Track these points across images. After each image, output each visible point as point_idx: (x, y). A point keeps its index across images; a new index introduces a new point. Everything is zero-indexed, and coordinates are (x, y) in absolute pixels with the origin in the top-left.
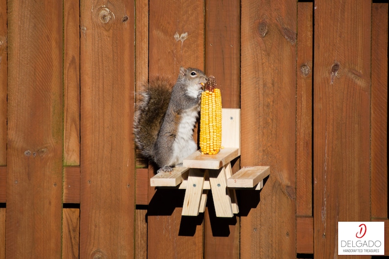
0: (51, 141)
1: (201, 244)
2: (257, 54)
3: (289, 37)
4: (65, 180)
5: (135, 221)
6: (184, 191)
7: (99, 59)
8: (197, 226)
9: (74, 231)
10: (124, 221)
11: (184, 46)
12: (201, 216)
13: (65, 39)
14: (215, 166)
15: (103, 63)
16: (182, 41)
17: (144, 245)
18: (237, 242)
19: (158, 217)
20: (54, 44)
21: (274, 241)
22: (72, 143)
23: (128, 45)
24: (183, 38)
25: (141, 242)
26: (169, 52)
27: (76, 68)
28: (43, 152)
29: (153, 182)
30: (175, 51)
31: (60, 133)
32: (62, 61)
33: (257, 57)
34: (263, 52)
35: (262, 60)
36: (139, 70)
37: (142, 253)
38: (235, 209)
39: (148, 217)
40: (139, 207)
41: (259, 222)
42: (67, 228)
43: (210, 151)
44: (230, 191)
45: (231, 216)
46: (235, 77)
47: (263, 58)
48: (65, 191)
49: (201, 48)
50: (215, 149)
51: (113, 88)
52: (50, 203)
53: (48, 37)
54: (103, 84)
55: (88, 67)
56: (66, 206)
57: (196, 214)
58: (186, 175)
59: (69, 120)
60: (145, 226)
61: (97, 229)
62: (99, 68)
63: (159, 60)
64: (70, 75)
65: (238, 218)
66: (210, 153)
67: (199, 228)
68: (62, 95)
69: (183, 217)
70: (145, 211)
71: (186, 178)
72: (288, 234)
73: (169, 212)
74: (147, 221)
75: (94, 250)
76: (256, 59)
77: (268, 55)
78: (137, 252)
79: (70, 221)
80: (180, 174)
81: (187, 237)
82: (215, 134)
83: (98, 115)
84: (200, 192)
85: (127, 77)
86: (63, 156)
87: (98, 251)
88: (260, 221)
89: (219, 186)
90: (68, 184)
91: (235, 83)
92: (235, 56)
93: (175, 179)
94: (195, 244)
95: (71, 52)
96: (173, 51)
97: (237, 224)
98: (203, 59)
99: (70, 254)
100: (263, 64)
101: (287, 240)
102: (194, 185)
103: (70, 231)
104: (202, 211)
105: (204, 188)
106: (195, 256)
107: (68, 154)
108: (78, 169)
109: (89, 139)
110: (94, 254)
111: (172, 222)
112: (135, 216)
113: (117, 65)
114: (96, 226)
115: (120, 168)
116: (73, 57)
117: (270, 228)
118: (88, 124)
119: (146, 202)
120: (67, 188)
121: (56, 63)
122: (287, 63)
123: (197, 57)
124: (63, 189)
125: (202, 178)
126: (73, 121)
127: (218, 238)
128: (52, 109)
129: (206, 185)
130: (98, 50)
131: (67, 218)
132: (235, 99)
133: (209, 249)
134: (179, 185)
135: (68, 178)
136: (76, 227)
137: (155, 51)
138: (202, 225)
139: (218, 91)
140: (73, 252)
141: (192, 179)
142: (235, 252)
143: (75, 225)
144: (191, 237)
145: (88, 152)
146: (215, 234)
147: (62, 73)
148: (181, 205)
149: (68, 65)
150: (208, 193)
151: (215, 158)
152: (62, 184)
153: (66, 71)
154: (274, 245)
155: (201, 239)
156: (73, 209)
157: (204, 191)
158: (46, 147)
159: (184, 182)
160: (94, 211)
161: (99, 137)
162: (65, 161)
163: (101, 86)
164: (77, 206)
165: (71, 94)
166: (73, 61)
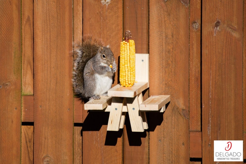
0: (13, 77)
1: (121, 151)
2: (161, 14)
3: (184, 2)
4: (23, 105)
5: (73, 134)
6: (108, 113)
7: (47, 18)
8: (118, 138)
9: (30, 142)
10: (66, 135)
11: (108, 9)
12: (121, 131)
13: (23, 3)
14: (130, 95)
15: (50, 21)
16: (107, 5)
17: (80, 152)
18: (147, 150)
19: (90, 132)
20: (14, 7)
21: (173, 149)
22: (28, 78)
23: (67, 8)
24: (107, 3)
25: (78, 150)
26: (98, 13)
27: (30, 25)
28: (7, 85)
29: (87, 107)
30: (102, 12)
31: (19, 71)
32: (20, 19)
33: (161, 17)
34: (165, 13)
35: (165, 18)
36: (76, 26)
37: (79, 158)
38: (145, 126)
39: (83, 132)
40: (76, 125)
41: (162, 135)
42: (25, 140)
43: (126, 84)
44: (141, 113)
45: (142, 131)
46: (145, 31)
47: (165, 17)
48: (23, 113)
49: (121, 10)
50: (129, 83)
51: (57, 39)
52: (12, 122)
53: (10, 2)
54: (50, 36)
55: (39, 24)
56: (24, 124)
57: (117, 130)
58: (110, 102)
59: (26, 62)
60: (81, 138)
61: (46, 140)
62: (47, 25)
63: (90, 18)
64: (27, 29)
65: (147, 133)
66: (126, 86)
67: (119, 140)
68: (21, 44)
69: (108, 132)
70: (81, 128)
71: (110, 104)
72: (183, 144)
73: (98, 129)
74: (82, 135)
75: (44, 155)
76: (160, 18)
77: (169, 15)
78: (75, 157)
79: (27, 135)
80: (105, 101)
81: (111, 146)
82: (129, 72)
83: (46, 59)
84: (120, 113)
85: (67, 31)
86: (21, 89)
87: (47, 156)
88: (164, 134)
89: (133, 110)
90: (25, 108)
91: (145, 35)
92: (145, 16)
93: (102, 105)
94: (117, 151)
95: (27, 13)
96: (100, 12)
97: (147, 137)
98: (122, 18)
99: (27, 158)
100: (165, 21)
101: (183, 149)
102: (116, 109)
103: (27, 142)
104: (121, 127)
105: (123, 111)
106: (117, 160)
107: (25, 86)
108: (32, 97)
109: (40, 76)
110: (44, 158)
111: (100, 136)
112: (73, 131)
113: (60, 23)
114: (45, 139)
115: (62, 97)
116: (29, 17)
117: (170, 139)
118: (39, 64)
119: (81, 121)
120: (25, 111)
121: (16, 21)
122: (182, 21)
123: (118, 17)
124: (21, 111)
125: (122, 104)
126: (29, 63)
127: (133, 147)
128: (13, 54)
129: (125, 109)
130: (46, 11)
131: (24, 132)
132: (145, 46)
133: (127, 155)
134: (105, 109)
135: (25, 104)
136: (31, 139)
137: (87, 12)
138: (122, 137)
139: (132, 42)
140: (29, 157)
141: (114, 105)
142: (145, 157)
143: (30, 138)
144: (114, 146)
145: (39, 85)
146: (131, 144)
147: (20, 28)
148: (106, 123)
149: (25, 22)
150: (126, 114)
151: (130, 90)
152: (21, 108)
153: (23, 27)
154: (173, 152)
155: (121, 147)
156: (29, 126)
157: (123, 113)
158: (9, 82)
159: (109, 106)
160: (44, 128)
161: (47, 74)
162: (23, 92)
163: (48, 37)
164: (32, 124)
165: (27, 43)
166: (28, 19)
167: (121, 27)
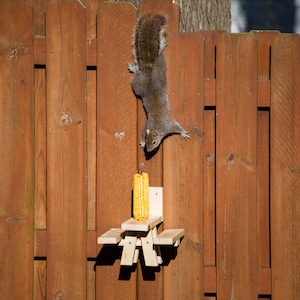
0: (26, 211)
1: (135, 286)
2: (175, 148)
3: (198, 135)
4: (35, 239)
5: (86, 269)
6: (122, 247)
8: (132, 273)
9: (42, 277)
10: (79, 269)
11: (122, 142)
12: (135, 265)
13: (36, 137)
14: (144, 228)
15: (63, 154)
16: (121, 138)
17: (94, 287)
18: (161, 284)
19: (104, 267)
20: (27, 140)
21: (188, 284)
22: (40, 212)
23: (81, 141)
24: (121, 136)
25: (91, 285)
26: (111, 146)
27: (43, 158)
28: (19, 219)
29: (100, 241)
30: (115, 145)
31: (32, 205)
32: (33, 153)
34: (179, 146)
35: (179, 152)
36: (89, 160)
37: (92, 293)
38: (159, 260)
39: (97, 267)
40: (89, 259)
41: (177, 270)
42: (37, 275)
43: (140, 218)
44: (155, 247)
45: (156, 265)
46: (159, 164)
47: (179, 150)
48: (36, 248)
49: (135, 143)
50: (143, 216)
51: (70, 172)
52: (25, 257)
54: (64, 170)
55: (52, 157)
56: (36, 258)
57: (131, 264)
58: (123, 235)
59: (39, 196)
60: (94, 273)
62: (60, 158)
63: (104, 152)
64: (39, 163)
65: (161, 267)
66: (140, 220)
67: (133, 275)
68: (33, 178)
69: (122, 266)
70: (94, 262)
71: (124, 238)
72: (198, 279)
73: (111, 263)
74: (95, 270)
75: (57, 291)
77: (183, 148)
78: (88, 292)
79: (39, 270)
80: (119, 235)
81: (124, 281)
82: (143, 206)
84: (134, 248)
85: (81, 165)
86: (34, 223)
87: (60, 292)
89: (148, 243)
90: (38, 242)
91: (159, 168)
93: (115, 238)
94: (130, 286)
95: (40, 146)
97: (161, 272)
98: (136, 151)
99: (40, 294)
100: (179, 154)
101: (197, 283)
102: (130, 243)
103: (39, 278)
104: (135, 262)
105: (137, 245)
107: (38, 220)
108: (45, 232)
109: (53, 210)
110: (57, 294)
111: (113, 271)
112: (86, 266)
113: (73, 156)
114: (58, 274)
115: (76, 231)
116: (42, 150)
117: (185, 274)
118: (52, 199)
119: (95, 256)
120: (37, 246)
121: (29, 154)
122: (196, 154)
123: (132, 150)
124: (34, 246)
125: (136, 238)
126: (42, 196)
127: (147, 282)
128: (26, 188)
129: (139, 244)
130: (59, 145)
131: (37, 268)
132: (159, 180)
133: (140, 290)
134: (118, 243)
135: (37, 238)
137: (101, 145)
138: (136, 272)
139: (145, 175)
140: (41, 292)
142: (159, 292)
143: (43, 273)
144: (127, 281)
145: (52, 219)
146: (145, 279)
147: (33, 161)
148: (119, 256)
149: (38, 156)
150: (140, 248)
151: (144, 223)
152: (33, 242)
153: (36, 161)
154: (188, 287)
155: (135, 282)
156: (41, 261)
157: (137, 247)
158: (22, 216)
159: (122, 240)
160: (57, 262)
162: (35, 226)
163: (62, 170)
164: (44, 259)
165: (40, 177)
166: (41, 153)
167: (135, 160)
